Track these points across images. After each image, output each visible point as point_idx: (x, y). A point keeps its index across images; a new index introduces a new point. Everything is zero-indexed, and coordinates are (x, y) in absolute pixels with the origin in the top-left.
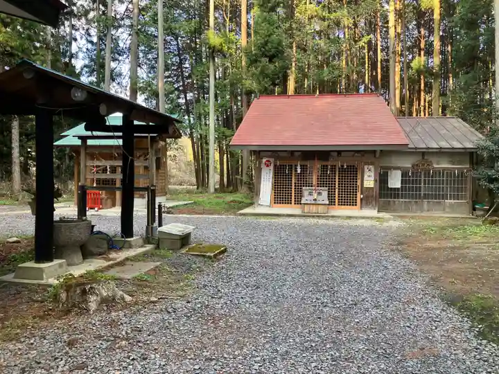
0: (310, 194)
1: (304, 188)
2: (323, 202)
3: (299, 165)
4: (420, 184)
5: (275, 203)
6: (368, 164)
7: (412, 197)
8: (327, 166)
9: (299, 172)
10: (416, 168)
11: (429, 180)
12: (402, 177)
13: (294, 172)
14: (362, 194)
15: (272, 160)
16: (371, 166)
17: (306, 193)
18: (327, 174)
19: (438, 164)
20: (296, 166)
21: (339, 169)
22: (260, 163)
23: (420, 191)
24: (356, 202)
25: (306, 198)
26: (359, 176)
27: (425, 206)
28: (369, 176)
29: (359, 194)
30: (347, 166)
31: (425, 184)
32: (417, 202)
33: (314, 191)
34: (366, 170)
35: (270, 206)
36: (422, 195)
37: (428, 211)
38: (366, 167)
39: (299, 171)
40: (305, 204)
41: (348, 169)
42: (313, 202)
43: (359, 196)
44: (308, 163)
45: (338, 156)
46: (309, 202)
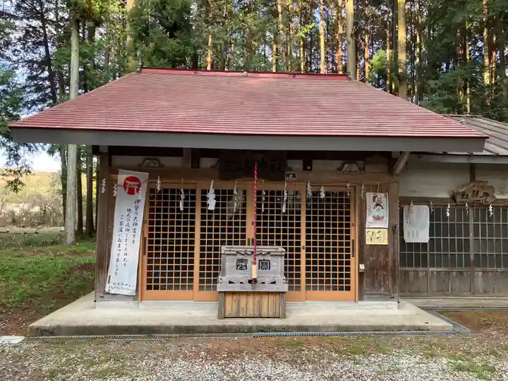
0: (241, 265)
1: (224, 249)
2: (274, 288)
3: (212, 191)
4: (467, 234)
5: (149, 288)
6: (375, 189)
7: (452, 262)
8: (280, 193)
9: (212, 207)
10: (459, 199)
11: (483, 226)
12: (431, 219)
13: (198, 208)
14: (361, 261)
15: (143, 176)
16: (381, 195)
17: (229, 263)
18: (279, 212)
19: (503, 193)
20: (205, 192)
21: (308, 200)
22: (111, 184)
23: (467, 249)
24: (348, 282)
25: (230, 276)
26: (354, 219)
27: (479, 282)
28: (378, 218)
29: (354, 261)
30: (327, 194)
31: (476, 234)
32: (461, 273)
33: (250, 259)
34: (370, 203)
35: (134, 298)
36: (472, 257)
37: (485, 292)
38: (370, 196)
39: (212, 204)
40: (226, 293)
41: (328, 200)
42: (248, 288)
43: (356, 267)
44: (235, 186)
45: (305, 169)
46: (236, 288)
